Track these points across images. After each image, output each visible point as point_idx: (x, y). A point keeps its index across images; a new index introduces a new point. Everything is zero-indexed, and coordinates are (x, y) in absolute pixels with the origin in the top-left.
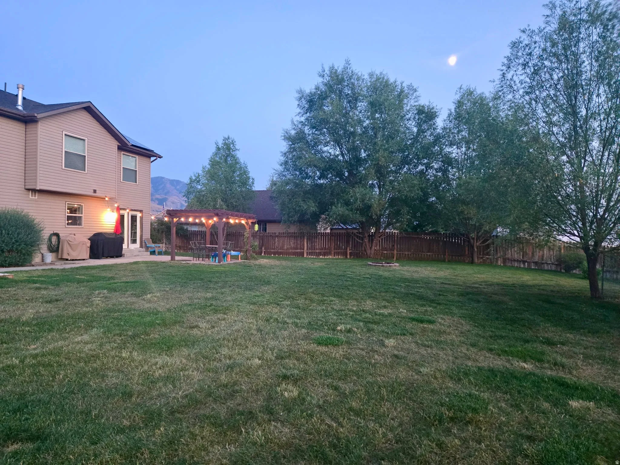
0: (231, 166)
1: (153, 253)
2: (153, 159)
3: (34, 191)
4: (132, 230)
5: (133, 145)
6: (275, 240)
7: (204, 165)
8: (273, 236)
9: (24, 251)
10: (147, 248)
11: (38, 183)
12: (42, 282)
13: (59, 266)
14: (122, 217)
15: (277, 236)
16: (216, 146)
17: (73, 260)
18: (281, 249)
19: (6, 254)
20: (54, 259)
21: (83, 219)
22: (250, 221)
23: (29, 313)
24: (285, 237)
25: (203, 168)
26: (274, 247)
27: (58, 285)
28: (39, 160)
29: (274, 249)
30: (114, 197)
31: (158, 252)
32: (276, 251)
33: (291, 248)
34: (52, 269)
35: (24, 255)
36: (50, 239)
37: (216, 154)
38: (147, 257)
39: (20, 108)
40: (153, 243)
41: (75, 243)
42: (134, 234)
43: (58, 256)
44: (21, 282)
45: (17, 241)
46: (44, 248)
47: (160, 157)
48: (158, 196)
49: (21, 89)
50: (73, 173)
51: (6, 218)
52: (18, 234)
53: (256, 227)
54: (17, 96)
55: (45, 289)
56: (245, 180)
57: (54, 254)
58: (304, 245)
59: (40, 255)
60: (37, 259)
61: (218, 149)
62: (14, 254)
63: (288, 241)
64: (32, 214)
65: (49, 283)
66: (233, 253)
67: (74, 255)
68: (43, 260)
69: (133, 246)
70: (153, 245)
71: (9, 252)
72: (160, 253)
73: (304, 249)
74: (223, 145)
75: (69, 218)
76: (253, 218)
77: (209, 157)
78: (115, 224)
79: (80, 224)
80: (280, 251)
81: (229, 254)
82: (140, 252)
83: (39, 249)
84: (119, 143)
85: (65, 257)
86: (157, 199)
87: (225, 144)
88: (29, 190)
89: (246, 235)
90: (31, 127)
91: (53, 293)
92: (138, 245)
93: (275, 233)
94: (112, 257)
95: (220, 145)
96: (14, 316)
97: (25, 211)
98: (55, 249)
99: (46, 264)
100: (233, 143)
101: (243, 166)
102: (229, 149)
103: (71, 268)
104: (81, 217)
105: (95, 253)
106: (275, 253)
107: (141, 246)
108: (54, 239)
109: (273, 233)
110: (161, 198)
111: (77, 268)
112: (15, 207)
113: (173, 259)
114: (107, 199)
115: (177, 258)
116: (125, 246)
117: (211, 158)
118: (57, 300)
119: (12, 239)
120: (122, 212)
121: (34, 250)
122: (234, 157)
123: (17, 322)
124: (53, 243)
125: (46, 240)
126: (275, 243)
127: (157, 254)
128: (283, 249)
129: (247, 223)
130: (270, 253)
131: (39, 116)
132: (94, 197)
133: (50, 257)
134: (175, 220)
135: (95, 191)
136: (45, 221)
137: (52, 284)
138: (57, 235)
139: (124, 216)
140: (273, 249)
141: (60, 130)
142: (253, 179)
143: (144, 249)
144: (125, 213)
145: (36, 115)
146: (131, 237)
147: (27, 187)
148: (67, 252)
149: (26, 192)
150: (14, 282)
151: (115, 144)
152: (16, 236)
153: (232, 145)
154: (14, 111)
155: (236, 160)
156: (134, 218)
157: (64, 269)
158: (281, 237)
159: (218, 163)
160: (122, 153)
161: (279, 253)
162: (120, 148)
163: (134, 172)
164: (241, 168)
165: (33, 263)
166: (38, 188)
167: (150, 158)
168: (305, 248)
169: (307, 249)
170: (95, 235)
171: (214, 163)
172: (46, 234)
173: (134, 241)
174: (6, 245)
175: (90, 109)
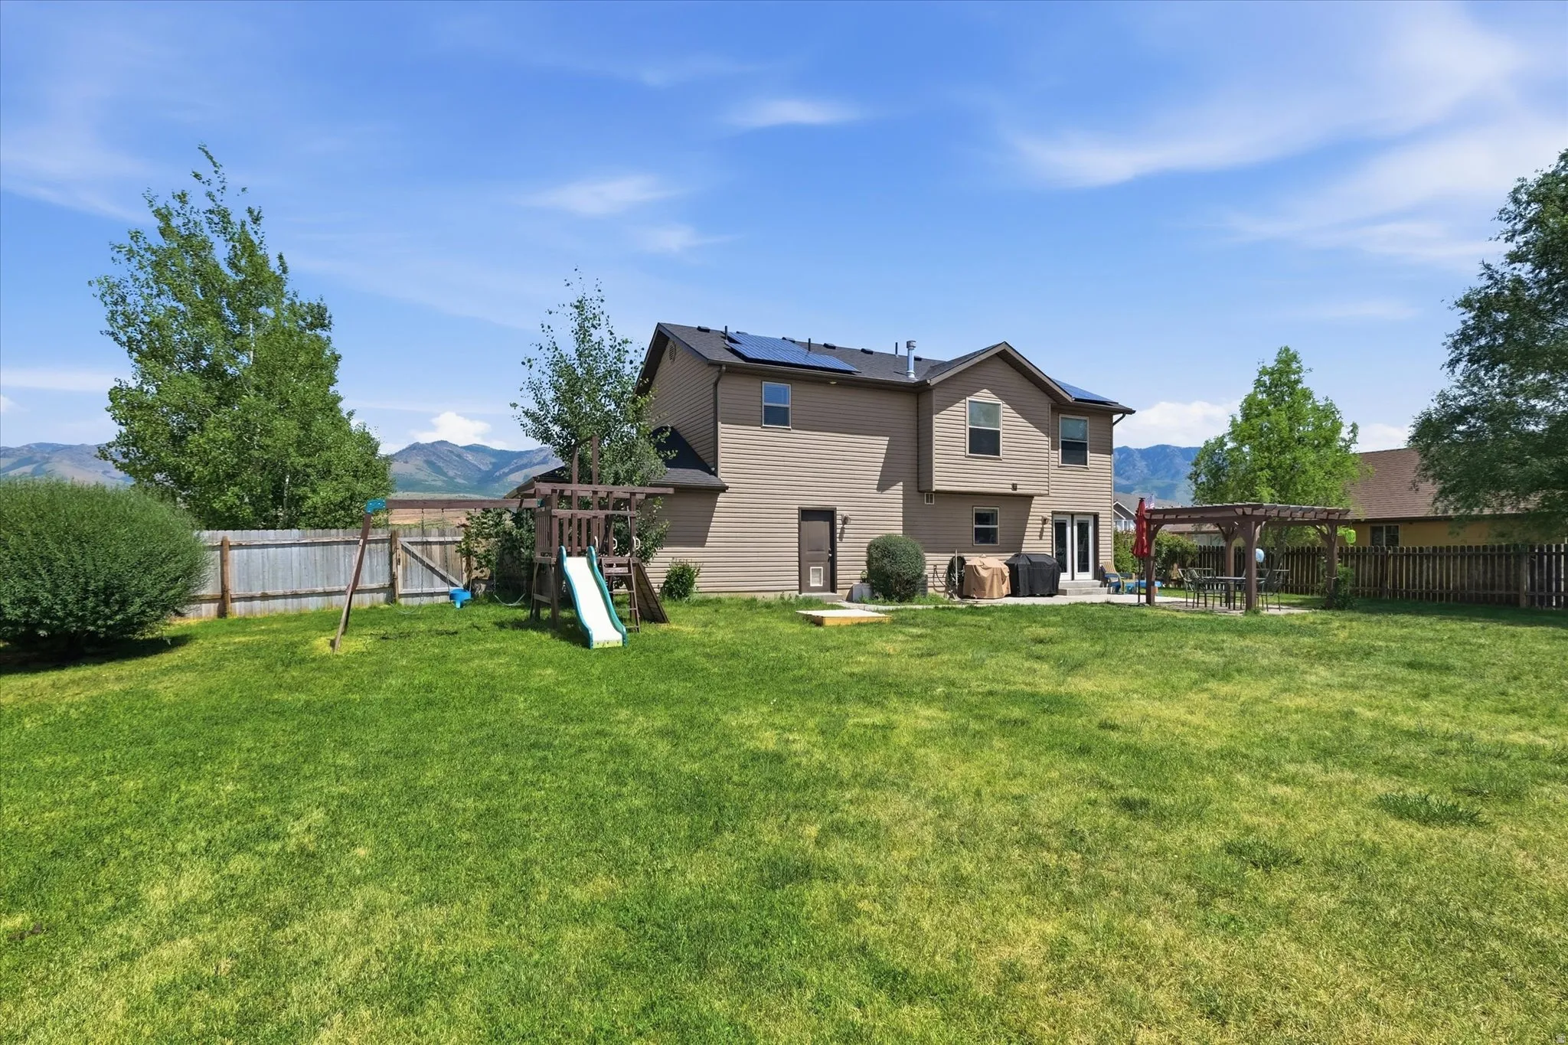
1: (1117, 589)
2: (1116, 417)
3: (930, 493)
4: (1079, 549)
5: (1077, 400)
6: (1421, 565)
8: (1414, 556)
11: (935, 482)
14: (1062, 529)
15: (1428, 556)
21: (998, 533)
28: (935, 447)
30: (1046, 492)
33: (1476, 586)
36: (951, 566)
39: (912, 376)
42: (1083, 557)
43: (962, 591)
47: (1131, 412)
49: (912, 348)
50: (984, 461)
58: (1518, 577)
69: (1081, 576)
73: (1517, 589)
75: (976, 531)
79: (993, 541)
82: (1092, 586)
84: (1054, 400)
85: (972, 592)
86: (1156, 488)
88: (924, 492)
90: (924, 399)
92: (1090, 574)
93: (1422, 549)
94: (1043, 595)
97: (919, 524)
104: (996, 529)
105: (1017, 588)
107: (1096, 577)
108: (957, 565)
109: (1414, 549)
113: (1149, 601)
116: (1067, 577)
120: (1060, 518)
124: (956, 571)
125: (946, 567)
131: (933, 384)
132: (1014, 494)
135: (1016, 485)
138: (959, 559)
139: (1064, 525)
141: (961, 396)
144: (1066, 518)
145: (930, 383)
146: (1079, 560)
147: (920, 489)
149: (920, 496)
151: (1045, 404)
154: (904, 381)
156: (1082, 528)
158: (1441, 556)
160: (1060, 416)
162: (1056, 410)
163: (1081, 446)
166: (934, 489)
167: (1111, 416)
168: (1525, 585)
169: (1532, 589)
173: (1084, 568)
175: (1006, 357)
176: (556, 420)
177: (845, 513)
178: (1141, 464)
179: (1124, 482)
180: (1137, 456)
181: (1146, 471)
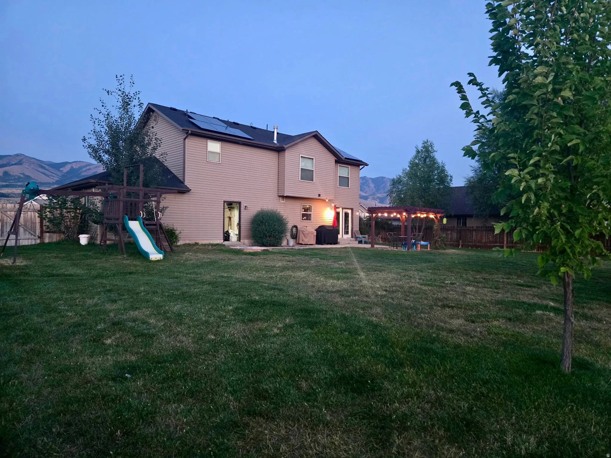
0: (429, 167)
1: (360, 242)
2: (361, 167)
3: (283, 197)
4: (345, 224)
5: (346, 158)
6: (473, 233)
7: (405, 168)
8: (471, 230)
9: (277, 237)
10: (356, 238)
11: (285, 192)
12: (286, 254)
13: (297, 247)
14: (338, 214)
15: (475, 230)
16: (416, 150)
17: (305, 245)
18: (479, 243)
19: (268, 238)
20: (295, 244)
21: (312, 216)
22: (439, 216)
23: (280, 264)
24: (484, 230)
25: (403, 171)
26: (472, 240)
27: (294, 256)
28: (286, 176)
29: (472, 242)
30: (332, 199)
31: (364, 241)
32: (474, 244)
33: (490, 242)
34: (292, 249)
35: (277, 239)
36: (292, 230)
37: (416, 157)
38: (356, 245)
39: (275, 142)
40: (361, 234)
41: (306, 232)
42: (347, 227)
43: (296, 241)
44: (276, 253)
45: (273, 230)
46: (288, 235)
47: (367, 165)
48: (379, 195)
49: (276, 129)
50: (307, 184)
51: (268, 215)
52: (274, 225)
53: (445, 221)
54: (274, 132)
55: (287, 257)
56: (443, 178)
57: (294, 240)
58: (503, 238)
59: (286, 240)
60: (284, 243)
61: (418, 152)
62: (272, 239)
63: (487, 235)
64: (281, 213)
65: (290, 254)
66: (422, 243)
67: (306, 241)
68: (288, 244)
69: (345, 236)
70: (360, 236)
71: (269, 237)
72: (366, 243)
73: (503, 243)
74: (422, 149)
75: (303, 215)
76: (442, 213)
77: (409, 160)
78: (333, 219)
79: (310, 220)
80: (478, 244)
81: (418, 244)
82: (351, 241)
83: (286, 236)
84: (336, 158)
85: (301, 242)
87: (424, 147)
88: (280, 196)
89: (435, 227)
90: (282, 153)
91: (291, 258)
92: (349, 235)
93: (473, 227)
94: (331, 244)
95: (420, 148)
96: (273, 265)
97: (278, 210)
98: (295, 237)
99: (290, 246)
100: (431, 146)
101: (441, 165)
102: (427, 151)
103: (304, 249)
104: (310, 214)
105: (319, 241)
106: (472, 247)
107: (352, 237)
108: (294, 230)
109: (470, 227)
110: (382, 196)
111: (307, 249)
112: (273, 208)
113: (372, 246)
114: (327, 201)
115: (376, 246)
116: (340, 236)
117: (411, 161)
118: (293, 261)
119: (271, 229)
120: (338, 210)
121: (283, 236)
122: (433, 158)
123: (274, 267)
124: (294, 232)
125: (290, 231)
126: (473, 236)
127: (363, 242)
128: (481, 243)
129: (436, 217)
130: (468, 246)
131: (286, 147)
132: (319, 199)
133: (292, 242)
134: (374, 215)
135: (319, 195)
136: (289, 217)
137: (292, 255)
138: (296, 227)
139: (339, 213)
140: (470, 242)
141: (297, 154)
142: (451, 177)
143: (354, 239)
144: (340, 210)
145: (284, 146)
146: (345, 230)
147: (279, 195)
148: (302, 239)
149: (278, 198)
150: (273, 253)
151: (332, 159)
152: (273, 226)
153: (430, 148)
154: (272, 145)
155: (433, 161)
156: (346, 215)
157: (299, 249)
158: (479, 230)
159: (417, 165)
160: (339, 165)
161: (477, 247)
162: (337, 162)
163: (347, 179)
164: (439, 167)
165: (282, 245)
166: (285, 195)
167: (359, 166)
168: (505, 243)
169: (507, 243)
170: (320, 227)
171: (413, 165)
172: (290, 226)
173: (347, 233)
174: (268, 233)
175: (317, 136)
176: (107, 152)
177: (245, 205)
178: (372, 185)
179: (364, 194)
180: (370, 181)
181: (374, 189)
